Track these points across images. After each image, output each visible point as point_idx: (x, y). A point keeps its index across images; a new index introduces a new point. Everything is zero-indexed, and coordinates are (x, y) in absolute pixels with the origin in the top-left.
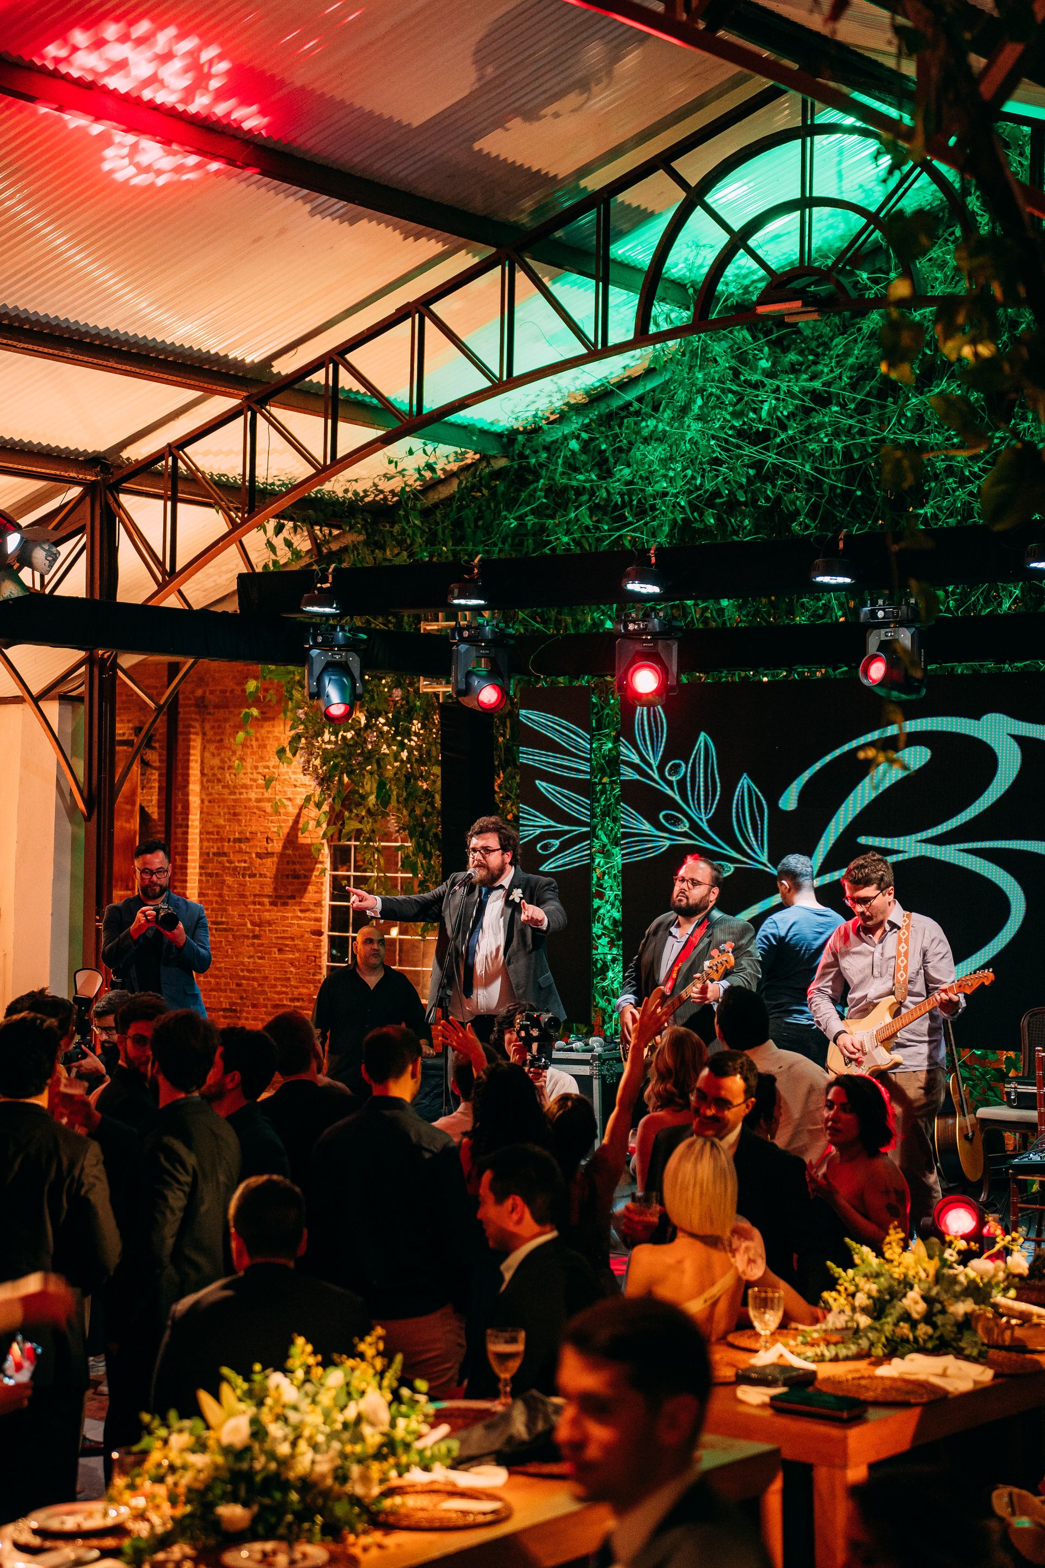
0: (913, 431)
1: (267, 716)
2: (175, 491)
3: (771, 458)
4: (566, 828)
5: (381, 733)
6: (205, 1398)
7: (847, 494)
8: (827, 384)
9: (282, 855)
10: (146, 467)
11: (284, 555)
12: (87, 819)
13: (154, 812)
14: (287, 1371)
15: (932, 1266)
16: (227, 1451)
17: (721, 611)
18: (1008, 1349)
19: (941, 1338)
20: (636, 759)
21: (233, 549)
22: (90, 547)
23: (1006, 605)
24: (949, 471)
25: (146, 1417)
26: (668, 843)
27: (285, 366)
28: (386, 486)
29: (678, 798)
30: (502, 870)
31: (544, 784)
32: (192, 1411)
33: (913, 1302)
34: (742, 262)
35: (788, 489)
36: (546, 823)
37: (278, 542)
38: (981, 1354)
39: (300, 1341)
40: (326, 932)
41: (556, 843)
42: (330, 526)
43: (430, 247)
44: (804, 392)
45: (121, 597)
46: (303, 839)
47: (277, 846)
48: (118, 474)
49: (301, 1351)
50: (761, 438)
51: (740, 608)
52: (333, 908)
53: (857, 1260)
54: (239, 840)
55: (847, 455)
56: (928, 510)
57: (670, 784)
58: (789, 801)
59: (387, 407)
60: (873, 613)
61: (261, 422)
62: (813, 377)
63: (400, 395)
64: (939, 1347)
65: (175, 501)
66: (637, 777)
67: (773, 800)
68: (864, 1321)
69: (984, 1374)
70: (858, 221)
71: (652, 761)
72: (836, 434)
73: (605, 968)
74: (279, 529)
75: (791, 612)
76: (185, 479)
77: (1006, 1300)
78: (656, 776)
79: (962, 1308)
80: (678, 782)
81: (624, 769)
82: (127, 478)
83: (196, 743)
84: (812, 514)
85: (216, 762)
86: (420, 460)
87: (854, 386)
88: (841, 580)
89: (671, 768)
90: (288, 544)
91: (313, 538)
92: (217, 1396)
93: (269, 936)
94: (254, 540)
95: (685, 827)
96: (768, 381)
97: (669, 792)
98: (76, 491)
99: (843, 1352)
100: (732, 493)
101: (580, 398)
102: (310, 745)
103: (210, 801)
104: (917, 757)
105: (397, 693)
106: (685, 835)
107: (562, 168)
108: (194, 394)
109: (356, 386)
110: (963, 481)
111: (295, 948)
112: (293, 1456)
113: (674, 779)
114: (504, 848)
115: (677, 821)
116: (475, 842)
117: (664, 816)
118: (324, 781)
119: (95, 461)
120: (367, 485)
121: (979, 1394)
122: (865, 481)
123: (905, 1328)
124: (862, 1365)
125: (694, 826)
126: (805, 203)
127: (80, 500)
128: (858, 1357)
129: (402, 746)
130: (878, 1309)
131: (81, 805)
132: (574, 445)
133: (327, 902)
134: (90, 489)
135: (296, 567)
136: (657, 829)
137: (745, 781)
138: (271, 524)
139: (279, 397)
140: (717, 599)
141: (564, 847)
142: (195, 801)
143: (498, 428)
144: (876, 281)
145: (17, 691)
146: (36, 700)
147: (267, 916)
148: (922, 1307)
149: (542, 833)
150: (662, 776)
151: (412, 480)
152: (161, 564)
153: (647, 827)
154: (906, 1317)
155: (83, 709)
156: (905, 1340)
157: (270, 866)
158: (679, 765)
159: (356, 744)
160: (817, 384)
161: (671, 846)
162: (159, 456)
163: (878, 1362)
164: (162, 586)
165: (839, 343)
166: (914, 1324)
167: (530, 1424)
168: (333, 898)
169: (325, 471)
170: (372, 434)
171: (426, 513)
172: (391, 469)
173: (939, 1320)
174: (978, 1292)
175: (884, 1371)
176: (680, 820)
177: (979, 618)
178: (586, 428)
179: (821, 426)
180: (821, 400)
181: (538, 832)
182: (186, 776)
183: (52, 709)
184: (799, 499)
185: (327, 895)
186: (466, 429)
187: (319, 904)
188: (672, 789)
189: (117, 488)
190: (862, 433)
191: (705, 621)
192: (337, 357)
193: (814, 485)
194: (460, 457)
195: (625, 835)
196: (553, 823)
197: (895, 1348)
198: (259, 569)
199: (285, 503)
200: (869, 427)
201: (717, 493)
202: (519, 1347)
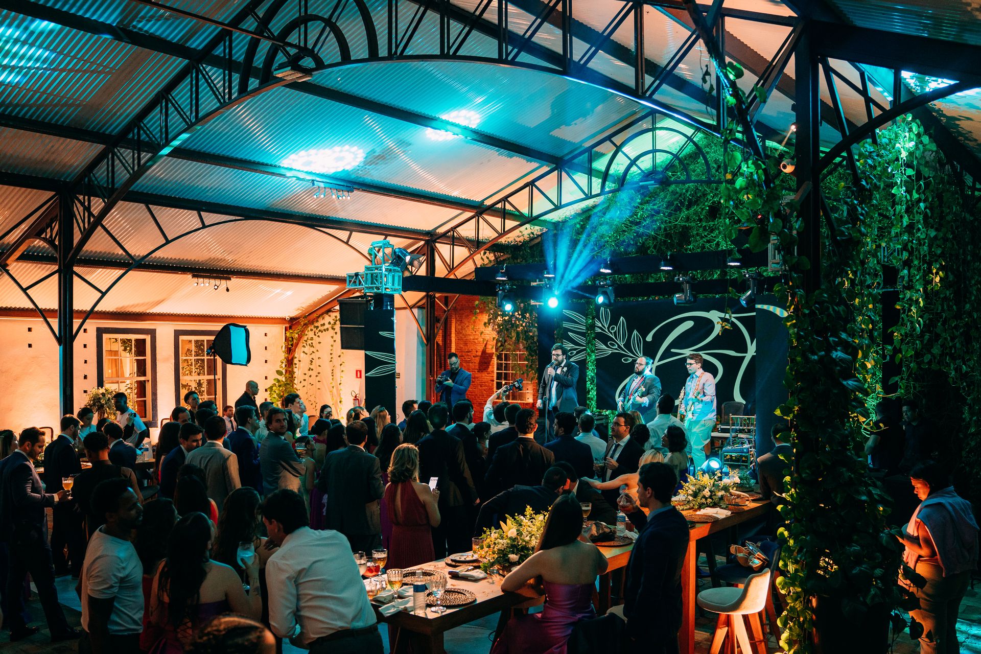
0: (686, 222)
1: (481, 312)
2: (453, 242)
3: (641, 230)
4: (578, 347)
5: (517, 318)
6: (502, 523)
7: (665, 241)
8: (659, 207)
9: (481, 356)
10: (444, 234)
11: (486, 261)
12: (427, 345)
13: (440, 343)
14: (524, 516)
15: (712, 481)
16: (511, 538)
17: (626, 278)
18: (734, 505)
19: (714, 503)
20: (601, 326)
21: (471, 261)
22: (427, 260)
23: (715, 276)
24: (698, 234)
25: (485, 529)
26: (611, 352)
27: (488, 203)
28: (518, 239)
29: (614, 338)
30: (563, 361)
31: (571, 333)
32: (498, 527)
33: (707, 493)
34: (634, 169)
35: (646, 240)
37: (484, 257)
38: (727, 507)
39: (528, 507)
40: (495, 381)
41: (575, 352)
42: (501, 252)
43: (534, 165)
44: (652, 209)
45: (436, 276)
46: (488, 351)
47: (479, 354)
48: (436, 237)
49: (529, 510)
50: (638, 224)
51: (632, 277)
52: (497, 373)
53: (689, 480)
54: (468, 352)
55: (665, 229)
56: (691, 247)
57: (611, 333)
58: (649, 338)
59: (522, 215)
60: (679, 279)
61: (481, 219)
62: (654, 205)
63: (525, 211)
64: (715, 505)
65: (453, 245)
66: (601, 331)
67: (644, 338)
68: (691, 498)
69: (729, 513)
70: (670, 157)
71: (605, 326)
72: (662, 223)
73: (589, 392)
74: (485, 253)
75: (647, 279)
76: (457, 238)
77: (733, 491)
78: (607, 331)
79: (720, 494)
80: (614, 333)
81: (596, 328)
82: (438, 239)
83: (454, 321)
84: (655, 247)
85: (460, 327)
86: (529, 231)
87: (667, 208)
88: (669, 268)
89: (611, 328)
90: (488, 258)
91: (495, 256)
92: (506, 523)
93: (477, 382)
94: (477, 258)
95: (616, 347)
96: (640, 206)
97: (611, 336)
98: (422, 243)
99: (685, 508)
100: (629, 241)
101: (579, 211)
102: (494, 322)
103: (458, 340)
104: (689, 324)
105: (522, 305)
106: (616, 349)
107: (577, 140)
108: (460, 211)
109: (512, 209)
110: (702, 238)
111: (485, 386)
112: (530, 540)
113: (612, 331)
115: (613, 345)
116: (554, 352)
117: (610, 344)
118: (498, 333)
119: (428, 233)
120: (512, 239)
121: (727, 519)
122: (671, 238)
123: (704, 500)
124: (691, 511)
125: (619, 346)
126: (654, 151)
127: (424, 245)
128: (690, 509)
129: (524, 322)
130: (695, 495)
131: (425, 341)
132: (578, 226)
133: (495, 371)
134: (427, 242)
135: (490, 265)
136: (607, 347)
137: (635, 332)
138: (482, 253)
139: (487, 212)
140: (624, 275)
141: (577, 353)
142: (453, 339)
143: (553, 221)
144: (673, 175)
145: (405, 306)
146: (411, 308)
147: (477, 375)
148: (709, 493)
150: (609, 331)
151: (526, 237)
152: (449, 266)
153: (604, 347)
154: (704, 497)
155: (425, 311)
156: (703, 504)
157: (477, 360)
158: (614, 327)
159: (509, 321)
160: (655, 207)
162: (448, 231)
163: (696, 510)
164: (449, 272)
165: (662, 195)
166: (706, 499)
167: (598, 531)
168: (498, 369)
169: (501, 235)
170: (517, 223)
171: (531, 248)
172: (521, 234)
173: (714, 497)
174: (726, 488)
175: (698, 513)
177: (706, 281)
178: (582, 221)
179: (657, 220)
180: (658, 212)
182: (451, 332)
183: (415, 311)
184: (650, 243)
185: (495, 369)
186: (545, 221)
187: (493, 372)
189: (435, 241)
190: (670, 222)
191: (621, 281)
192: (505, 199)
193: (655, 238)
194: (541, 230)
195: (597, 349)
196: (574, 346)
197: (701, 507)
198: (479, 266)
199: (489, 245)
200: (672, 221)
201: (624, 241)
202: (590, 508)
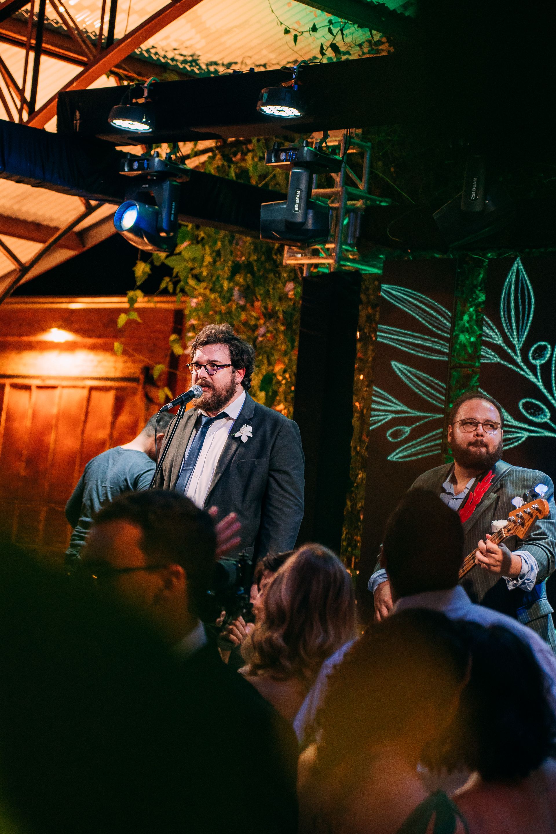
2: (39, 42)
4: (419, 414)
20: (499, 340)
26: (526, 435)
29: (540, 385)
31: (400, 366)
36: (399, 408)
41: (408, 430)
57: (533, 368)
65: (39, 51)
66: (497, 360)
71: (516, 343)
76: (55, 31)
78: (519, 360)
80: (541, 366)
81: (486, 351)
89: (535, 351)
95: (546, 417)
97: (532, 377)
106: (545, 426)
113: (538, 363)
114: (236, 365)
115: (537, 411)
116: (199, 354)
117: (525, 405)
136: (516, 419)
141: (417, 434)
149: (393, 419)
150: (525, 360)
158: (545, 347)
161: (529, 438)
176: (541, 409)
181: (390, 416)
188: (536, 376)
196: (405, 408)
